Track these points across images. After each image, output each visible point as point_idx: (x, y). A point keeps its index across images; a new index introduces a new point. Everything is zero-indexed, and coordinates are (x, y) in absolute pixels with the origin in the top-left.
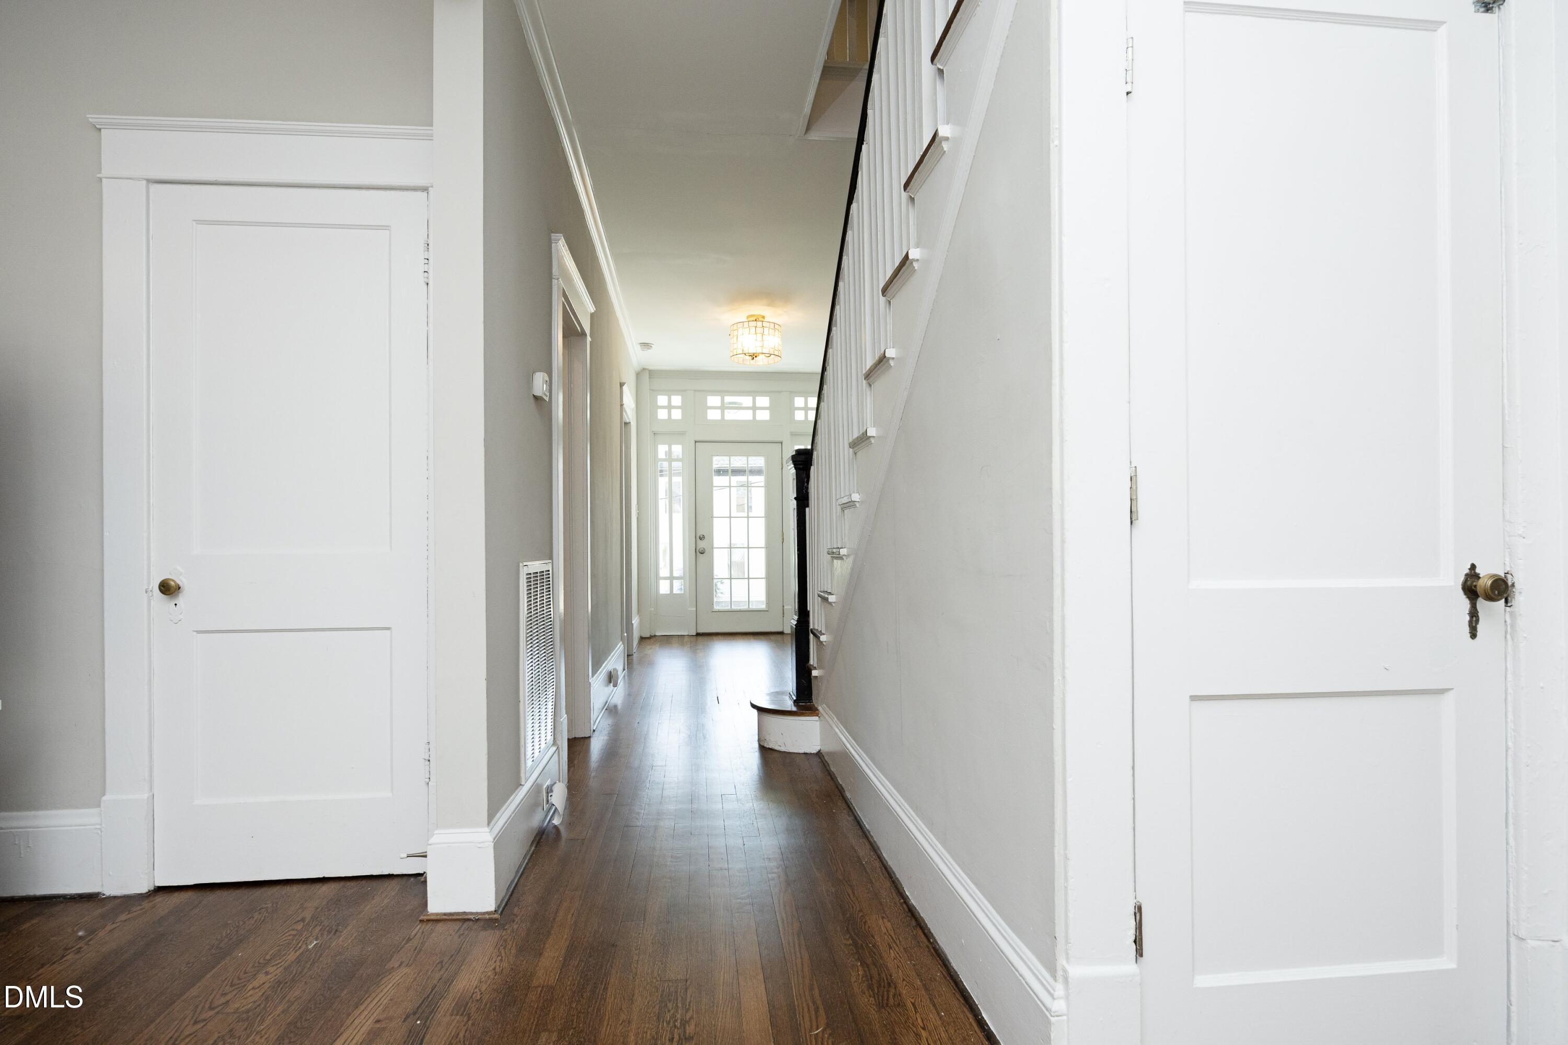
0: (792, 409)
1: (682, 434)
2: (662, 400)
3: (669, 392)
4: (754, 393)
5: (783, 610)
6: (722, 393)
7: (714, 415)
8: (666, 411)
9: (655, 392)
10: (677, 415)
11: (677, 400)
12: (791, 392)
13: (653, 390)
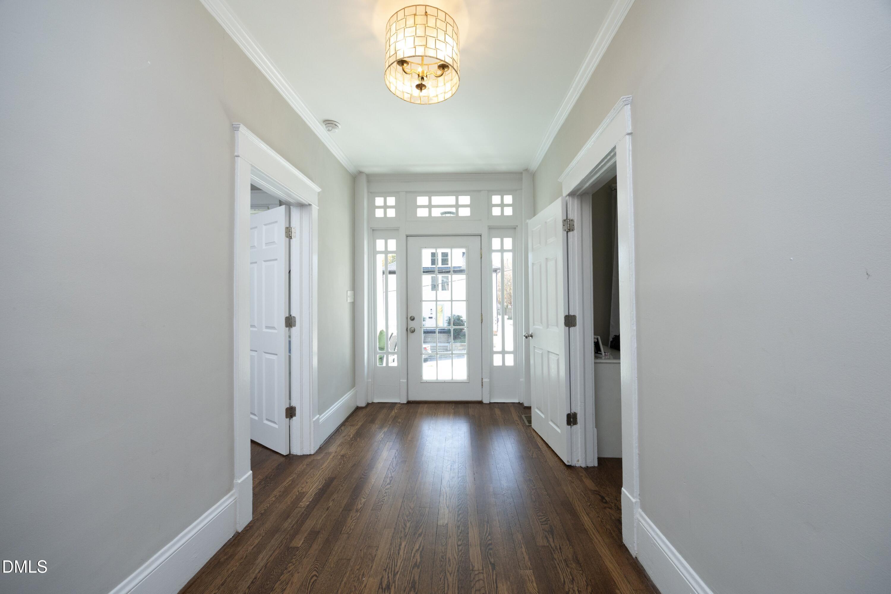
0: (490, 206)
1: (397, 229)
2: (379, 201)
3: (385, 195)
4: (457, 193)
5: (482, 382)
6: (430, 194)
7: (422, 213)
8: (382, 210)
9: (372, 195)
10: (391, 213)
11: (391, 201)
12: (489, 191)
13: (371, 193)
